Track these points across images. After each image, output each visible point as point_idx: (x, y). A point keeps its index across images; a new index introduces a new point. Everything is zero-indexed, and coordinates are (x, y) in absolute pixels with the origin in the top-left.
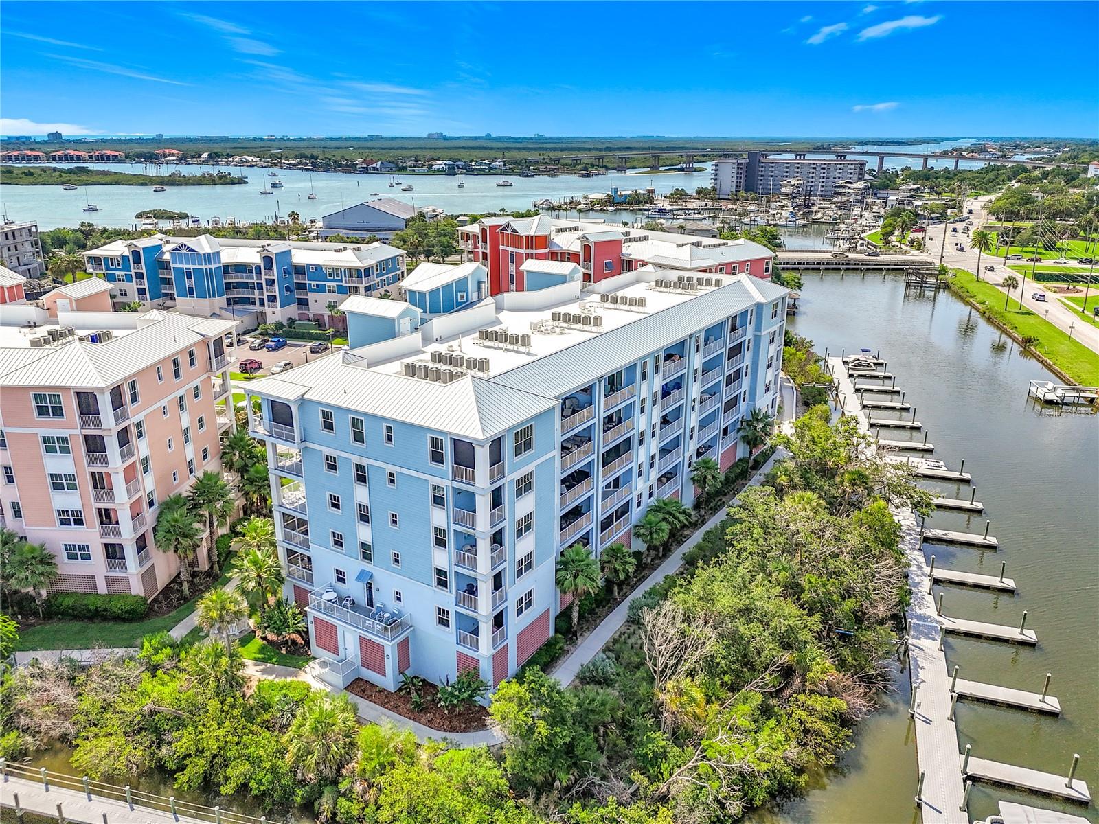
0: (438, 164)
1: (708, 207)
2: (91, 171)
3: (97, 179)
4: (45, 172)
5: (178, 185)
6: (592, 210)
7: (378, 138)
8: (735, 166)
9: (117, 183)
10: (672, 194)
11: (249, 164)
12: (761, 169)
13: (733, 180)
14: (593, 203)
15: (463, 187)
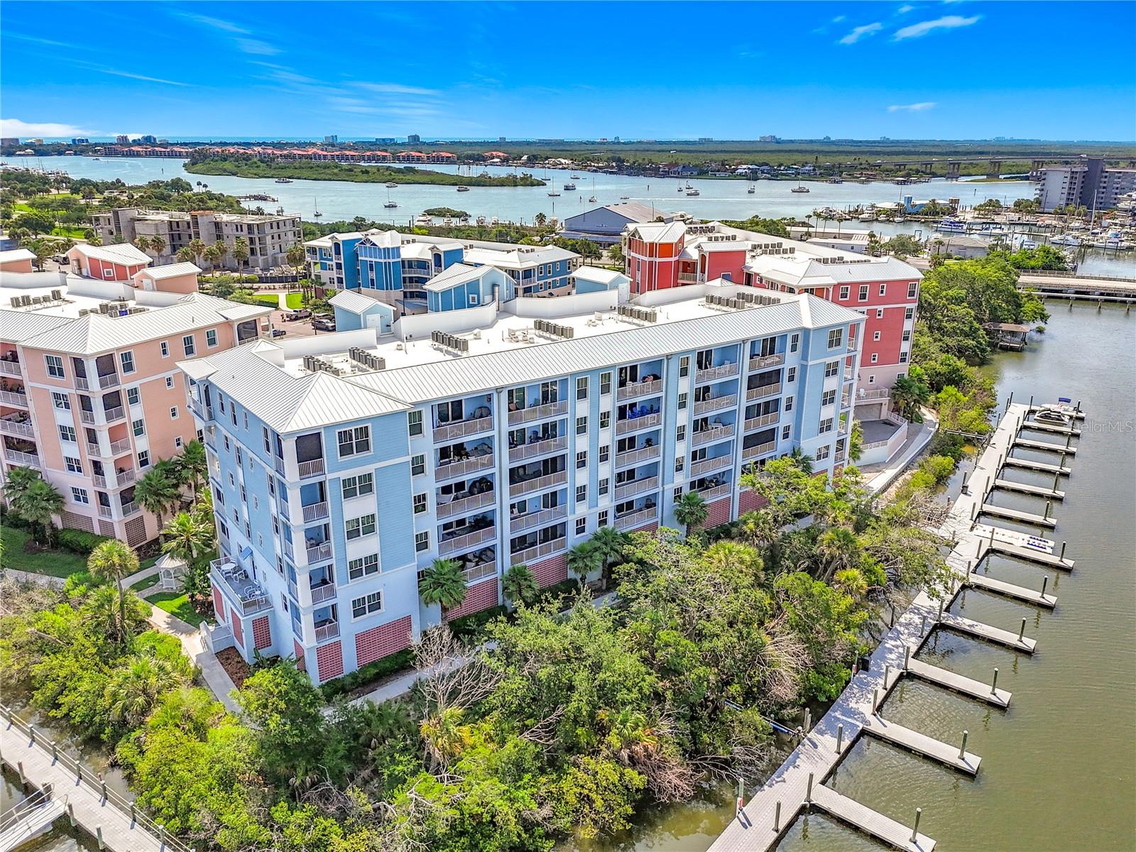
0: (743, 169)
1: (1020, 222)
2: (417, 171)
3: (417, 178)
4: (379, 171)
5: (483, 186)
6: (877, 220)
7: (709, 141)
8: (1069, 175)
9: (433, 183)
10: (981, 206)
11: (561, 167)
12: (1103, 180)
13: (1063, 191)
14: (879, 212)
15: (753, 192)
